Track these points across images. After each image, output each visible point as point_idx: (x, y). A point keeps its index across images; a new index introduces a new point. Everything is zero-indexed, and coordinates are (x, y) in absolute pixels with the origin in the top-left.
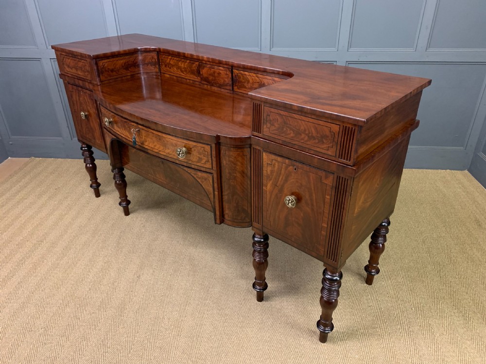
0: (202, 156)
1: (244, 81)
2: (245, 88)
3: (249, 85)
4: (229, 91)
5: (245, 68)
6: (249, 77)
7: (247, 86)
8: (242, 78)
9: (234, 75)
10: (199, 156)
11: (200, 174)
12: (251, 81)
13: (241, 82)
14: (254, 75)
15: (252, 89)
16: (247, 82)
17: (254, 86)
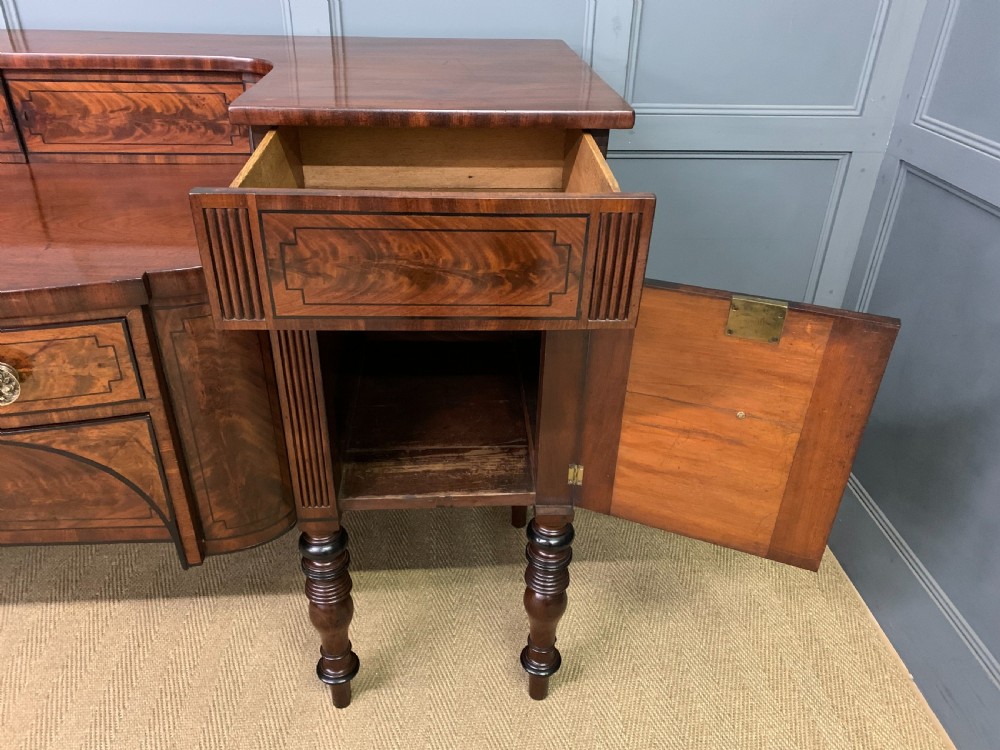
0: (92, 369)
1: (64, 112)
2: (77, 133)
3: (91, 121)
4: (8, 158)
5: (59, 69)
6: (85, 99)
7: (82, 129)
8: (53, 104)
9: (16, 100)
10: (80, 371)
11: (93, 433)
12: (95, 109)
13: (54, 117)
14: (105, 87)
15: (106, 134)
16: (79, 115)
17: (111, 122)
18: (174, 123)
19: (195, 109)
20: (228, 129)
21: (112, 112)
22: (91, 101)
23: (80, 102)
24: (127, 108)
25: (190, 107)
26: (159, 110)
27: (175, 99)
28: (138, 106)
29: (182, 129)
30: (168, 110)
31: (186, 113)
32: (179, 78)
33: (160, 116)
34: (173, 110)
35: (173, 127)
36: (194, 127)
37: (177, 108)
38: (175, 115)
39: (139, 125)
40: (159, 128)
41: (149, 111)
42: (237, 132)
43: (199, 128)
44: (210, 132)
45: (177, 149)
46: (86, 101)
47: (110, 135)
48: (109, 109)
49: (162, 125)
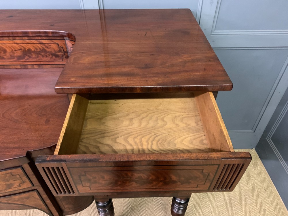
0: (11, 181)
2: (3, 58)
3: (7, 54)
6: (4, 47)
7: (5, 57)
10: (7, 183)
12: (8, 50)
14: (11, 42)
15: (14, 58)
16: (3, 52)
17: (16, 54)
18: (39, 54)
19: (47, 50)
20: (61, 56)
21: (15, 51)
22: (6, 47)
23: (2, 48)
24: (21, 49)
25: (45, 48)
26: (33, 50)
27: (39, 45)
28: (25, 48)
29: (43, 56)
30: (37, 49)
31: (44, 50)
32: (39, 38)
33: (34, 52)
34: (39, 50)
35: (39, 55)
36: (47, 55)
37: (40, 49)
38: (39, 51)
39: (26, 55)
40: (34, 56)
41: (29, 50)
42: (64, 57)
43: (49, 55)
44: (54, 57)
45: (42, 63)
46: (5, 48)
47: (16, 59)
48: (14, 50)
49: (35, 55)
